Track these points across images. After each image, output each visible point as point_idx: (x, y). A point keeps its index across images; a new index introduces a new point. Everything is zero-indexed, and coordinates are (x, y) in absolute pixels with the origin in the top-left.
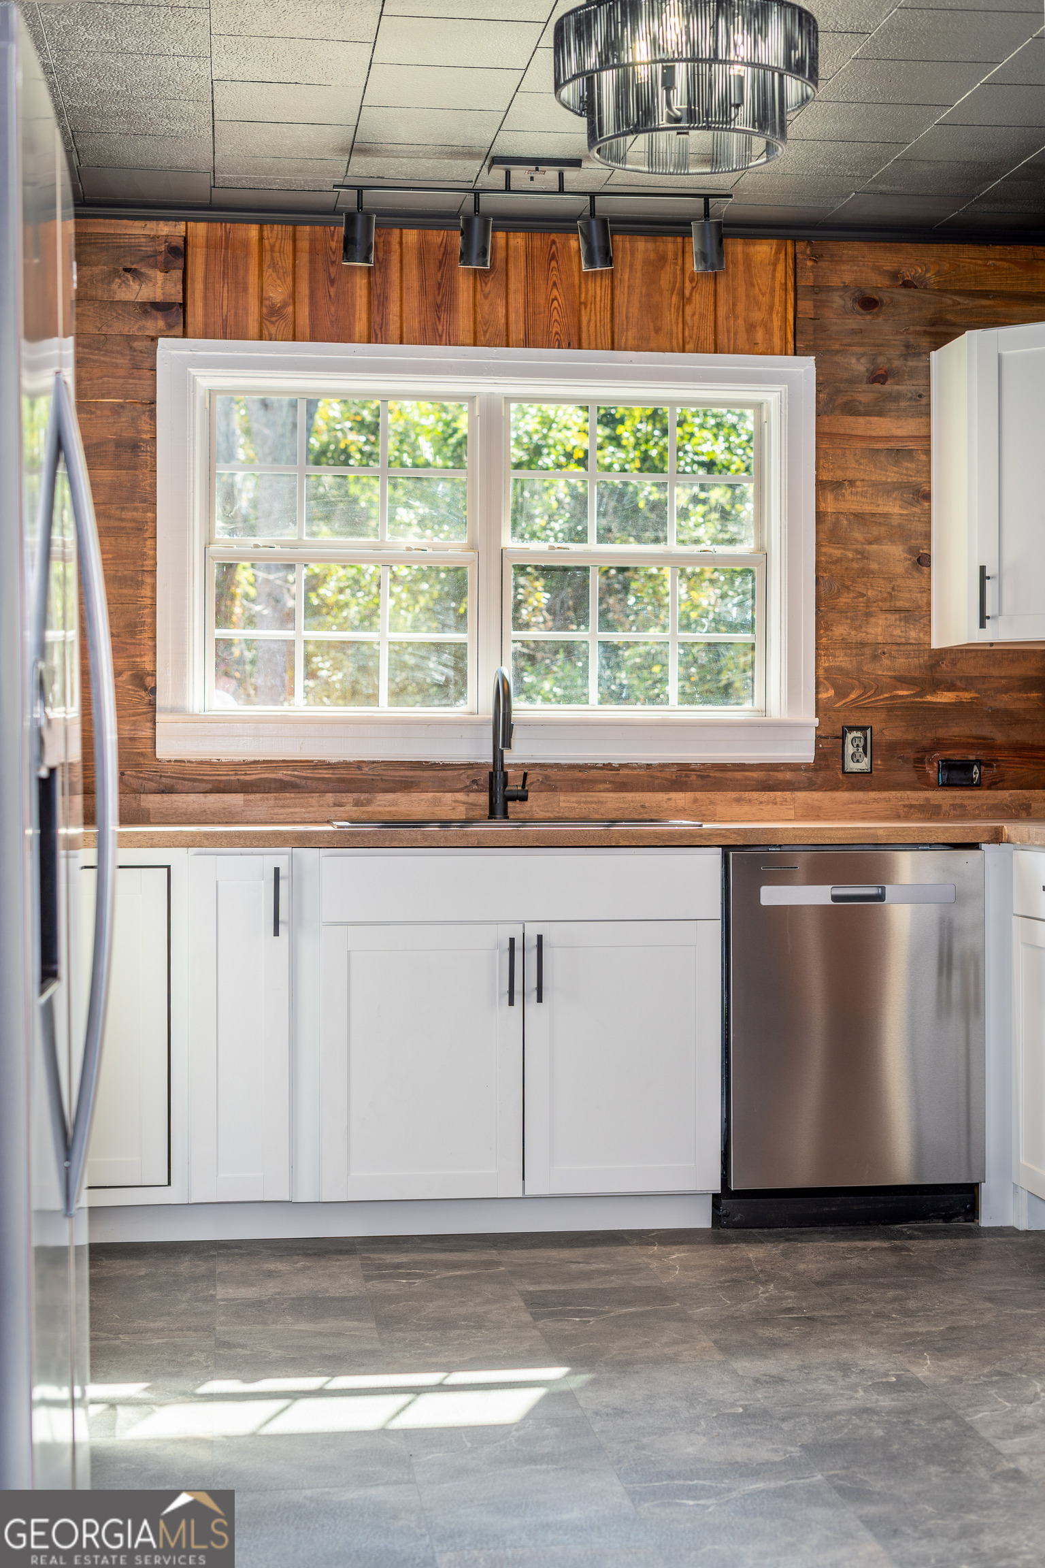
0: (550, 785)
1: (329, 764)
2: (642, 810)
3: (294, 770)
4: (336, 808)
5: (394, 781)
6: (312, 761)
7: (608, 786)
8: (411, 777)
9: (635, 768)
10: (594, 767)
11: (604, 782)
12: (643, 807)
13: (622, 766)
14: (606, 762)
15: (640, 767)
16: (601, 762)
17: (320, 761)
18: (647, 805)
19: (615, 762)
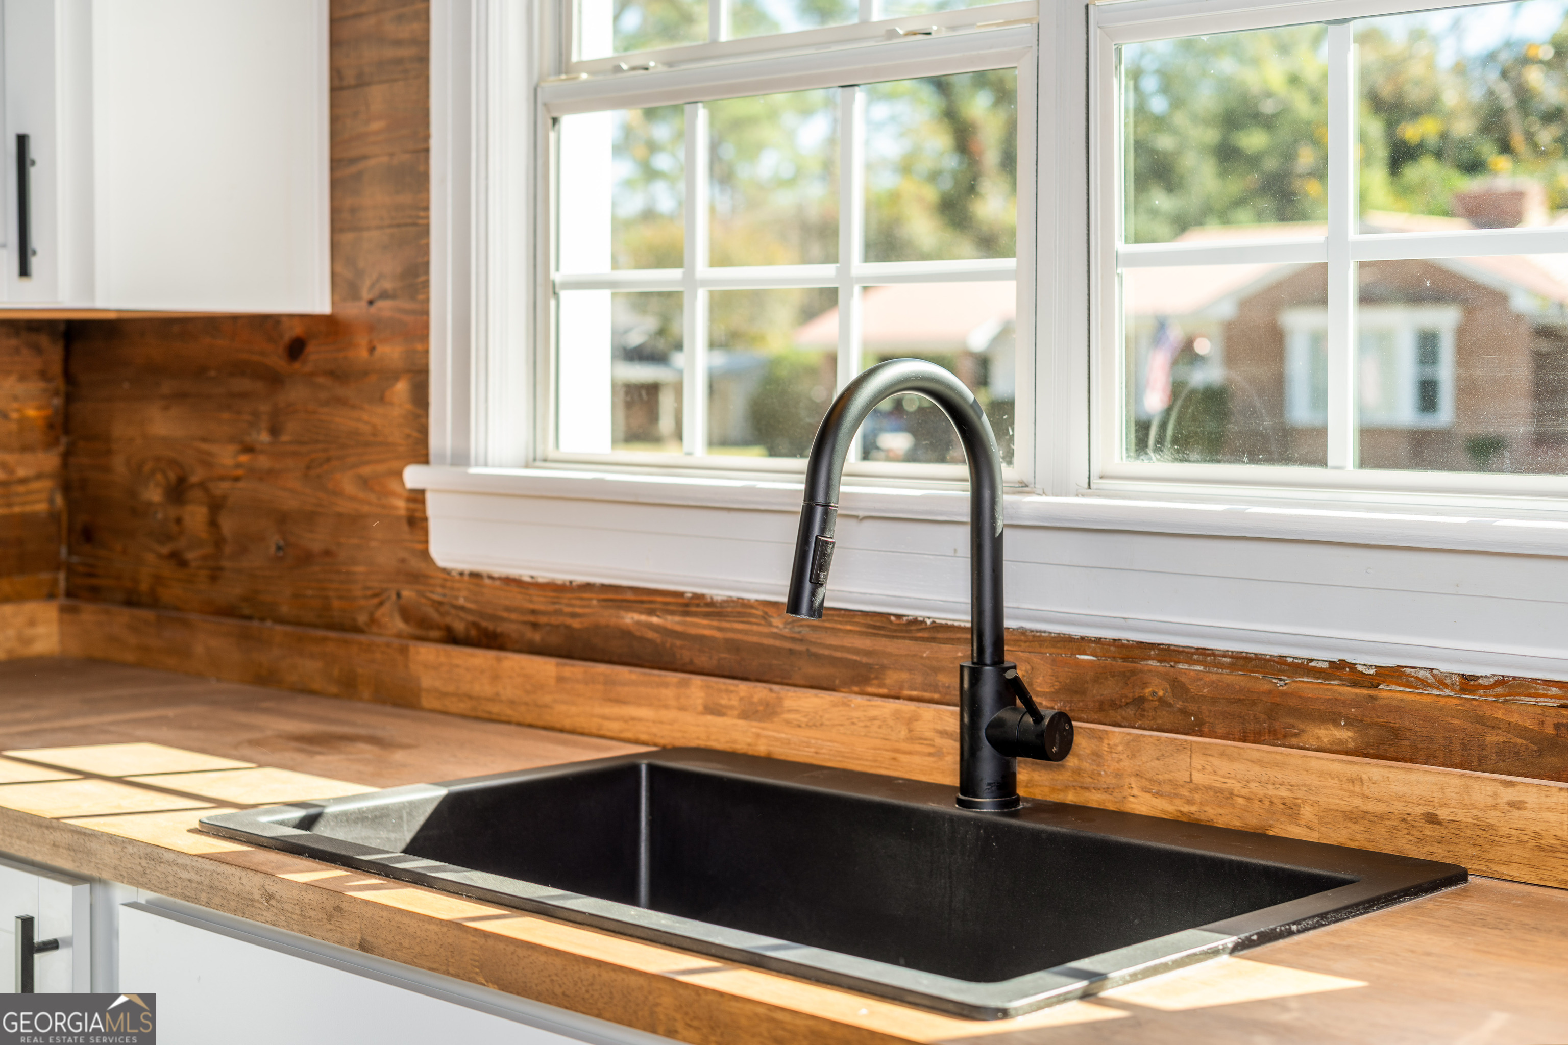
0: (1184, 712)
1: (712, 604)
2: (1428, 830)
3: (651, 612)
4: (709, 718)
5: (834, 661)
6: (681, 594)
7: (1344, 734)
8: (868, 653)
9: (1424, 684)
10: (1303, 668)
11: (1330, 717)
12: (1432, 819)
13: (1394, 674)
14: (1335, 657)
15: (1441, 681)
16: (1323, 656)
17: (696, 596)
18: (1443, 814)
19: (1365, 661)
